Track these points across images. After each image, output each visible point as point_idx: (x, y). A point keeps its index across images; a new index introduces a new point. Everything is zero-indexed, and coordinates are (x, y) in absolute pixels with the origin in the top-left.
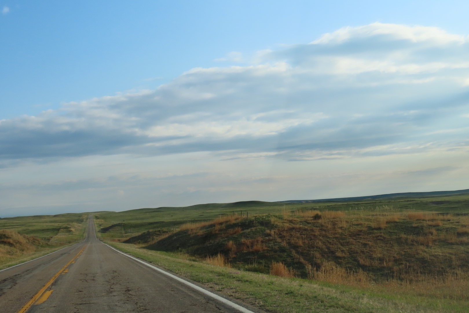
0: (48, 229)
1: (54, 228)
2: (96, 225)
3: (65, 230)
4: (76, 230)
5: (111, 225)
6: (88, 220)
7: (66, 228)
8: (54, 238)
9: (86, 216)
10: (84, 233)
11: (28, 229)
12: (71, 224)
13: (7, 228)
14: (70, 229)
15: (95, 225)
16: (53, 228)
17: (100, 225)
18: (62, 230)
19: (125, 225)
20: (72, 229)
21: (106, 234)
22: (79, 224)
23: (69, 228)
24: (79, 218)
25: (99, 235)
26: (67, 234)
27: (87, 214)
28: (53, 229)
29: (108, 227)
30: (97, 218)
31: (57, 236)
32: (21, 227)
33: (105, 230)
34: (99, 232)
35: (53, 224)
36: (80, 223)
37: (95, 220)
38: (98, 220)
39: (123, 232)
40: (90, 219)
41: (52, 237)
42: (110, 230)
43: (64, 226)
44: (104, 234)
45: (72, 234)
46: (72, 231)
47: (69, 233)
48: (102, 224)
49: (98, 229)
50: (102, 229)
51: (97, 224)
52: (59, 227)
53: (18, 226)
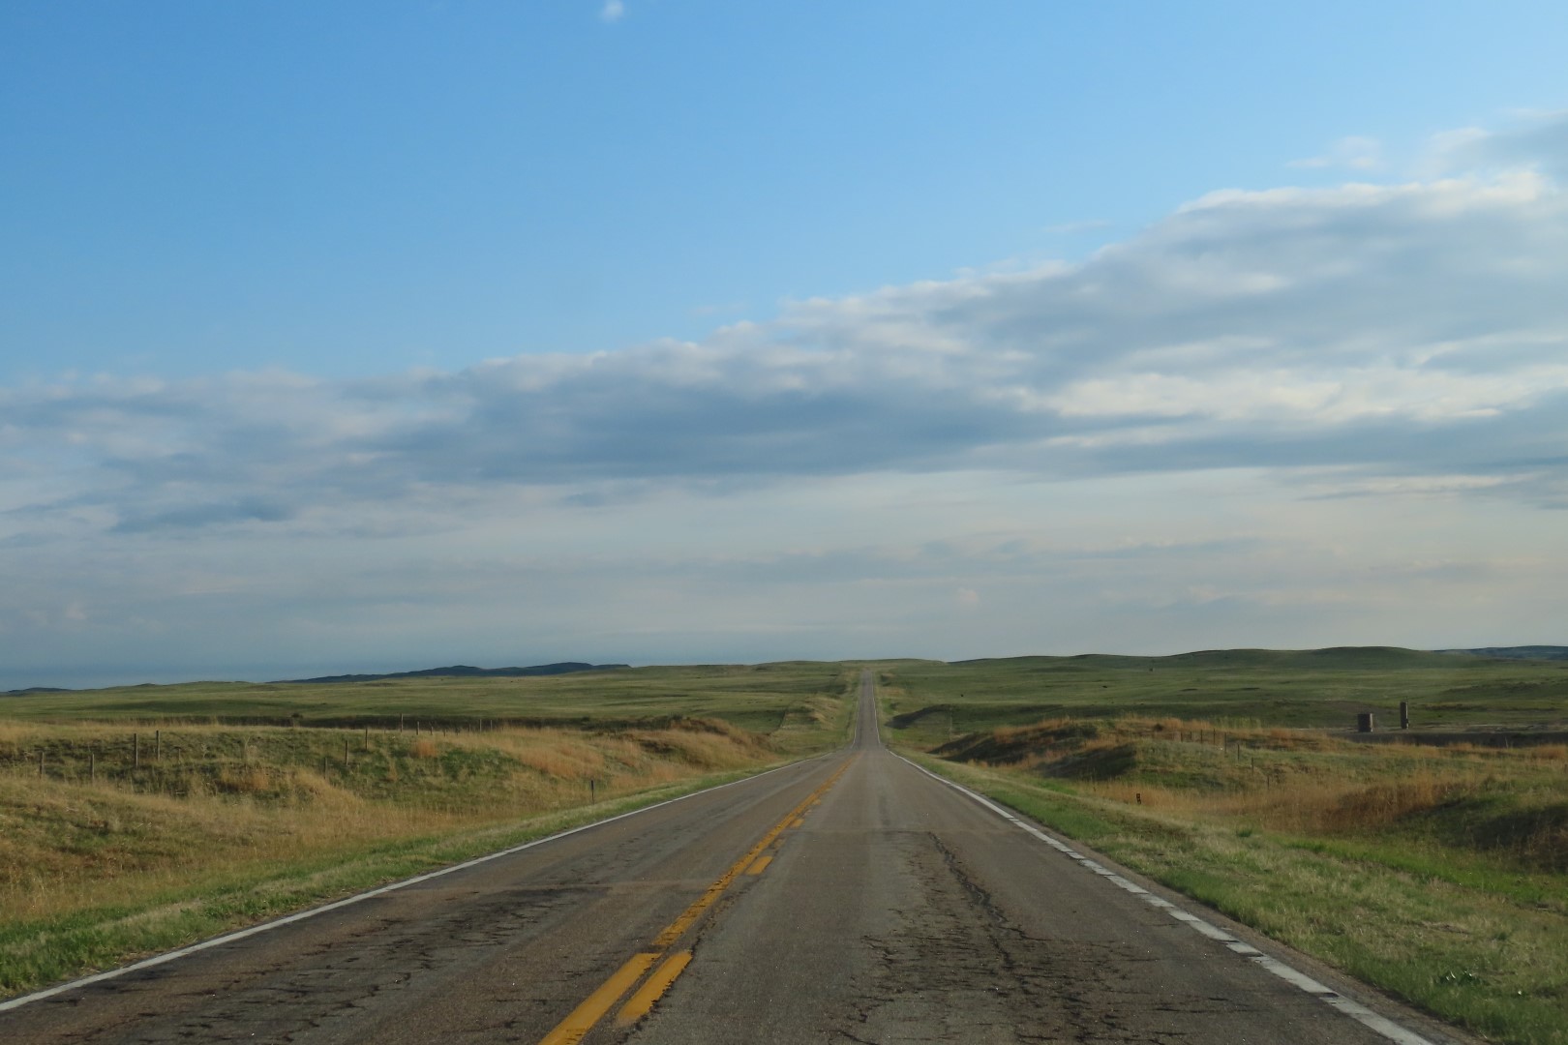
0: (755, 712)
1: (771, 709)
2: (880, 704)
3: (798, 715)
4: (827, 717)
5: (921, 709)
6: (860, 688)
7: (802, 711)
8: (776, 736)
9: (852, 674)
10: (848, 726)
11: (700, 708)
12: (811, 697)
13: (637, 701)
14: (811, 715)
15: (878, 702)
16: (767, 709)
17: (893, 707)
18: (790, 715)
19: (958, 710)
20: (818, 715)
21: (905, 731)
22: (833, 700)
23: (808, 711)
24: (833, 680)
25: (889, 733)
26: (804, 727)
27: (857, 665)
28: (768, 711)
29: (913, 714)
30: (885, 681)
31: (779, 731)
32: (676, 701)
33: (902, 722)
34: (886, 725)
35: (762, 696)
36: (836, 698)
37: (878, 688)
38: (889, 689)
39: (951, 729)
40: (864, 684)
41: (768, 735)
42: (917, 722)
43: (797, 705)
44: (901, 731)
45: (818, 729)
46: (816, 719)
47: (810, 726)
48: (898, 704)
49: (885, 717)
50: (896, 718)
51: (883, 701)
52: (783, 706)
53: (667, 698)
